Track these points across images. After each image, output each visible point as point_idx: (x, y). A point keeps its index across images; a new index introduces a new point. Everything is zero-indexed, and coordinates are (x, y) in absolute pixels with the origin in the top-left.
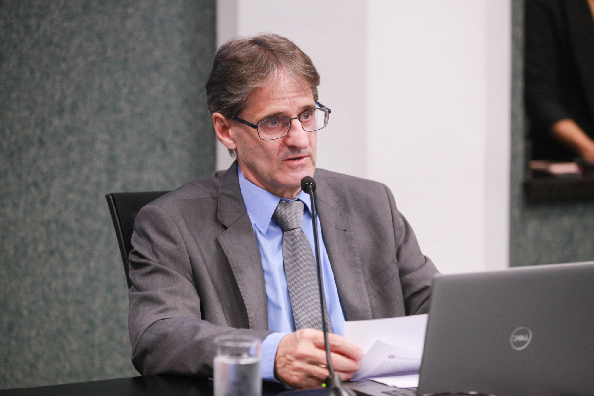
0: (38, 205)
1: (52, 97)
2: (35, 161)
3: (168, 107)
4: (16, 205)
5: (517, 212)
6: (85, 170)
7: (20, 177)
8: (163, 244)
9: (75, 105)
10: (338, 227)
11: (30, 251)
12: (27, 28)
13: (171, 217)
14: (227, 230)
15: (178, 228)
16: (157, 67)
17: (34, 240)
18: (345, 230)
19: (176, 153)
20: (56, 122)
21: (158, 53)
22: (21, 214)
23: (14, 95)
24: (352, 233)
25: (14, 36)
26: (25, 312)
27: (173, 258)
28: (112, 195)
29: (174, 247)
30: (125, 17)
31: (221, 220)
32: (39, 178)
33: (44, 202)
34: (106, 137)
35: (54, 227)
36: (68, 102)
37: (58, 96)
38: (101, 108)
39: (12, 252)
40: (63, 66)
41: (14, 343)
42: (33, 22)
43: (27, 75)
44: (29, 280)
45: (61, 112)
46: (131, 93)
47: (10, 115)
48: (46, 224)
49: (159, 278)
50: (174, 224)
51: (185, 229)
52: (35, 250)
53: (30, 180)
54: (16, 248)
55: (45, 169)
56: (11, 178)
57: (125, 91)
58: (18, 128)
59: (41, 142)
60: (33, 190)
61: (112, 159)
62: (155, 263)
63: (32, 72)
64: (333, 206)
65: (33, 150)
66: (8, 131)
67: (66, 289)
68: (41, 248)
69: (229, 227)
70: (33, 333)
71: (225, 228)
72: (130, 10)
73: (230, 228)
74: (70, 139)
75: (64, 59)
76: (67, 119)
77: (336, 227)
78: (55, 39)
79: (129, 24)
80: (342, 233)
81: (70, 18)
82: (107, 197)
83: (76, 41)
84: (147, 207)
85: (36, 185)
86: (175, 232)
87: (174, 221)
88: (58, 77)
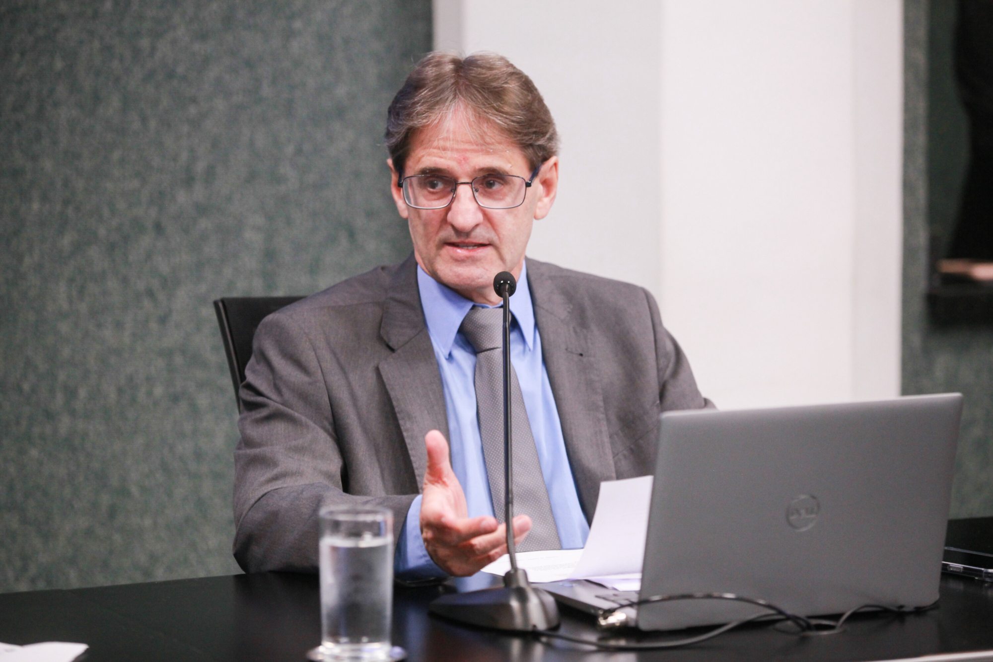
0: (154, 326)
1: (175, 159)
2: (149, 256)
3: (357, 174)
4: (119, 326)
5: (916, 340)
6: (228, 272)
7: (125, 281)
8: (290, 374)
9: (210, 173)
10: (569, 350)
11: (141, 396)
12: (136, 52)
13: (305, 333)
14: (394, 355)
15: (315, 350)
16: (340, 112)
17: (148, 379)
18: (581, 355)
19: (371, 245)
20: (182, 197)
21: (341, 91)
22: (127, 339)
23: (116, 155)
24: (592, 359)
25: (115, 64)
26: (134, 490)
27: (304, 397)
28: (223, 301)
29: (306, 379)
30: (289, 35)
31: (385, 338)
32: (155, 284)
33: (163, 320)
34: (259, 220)
35: (178, 360)
36: (200, 167)
37: (184, 156)
38: (252, 177)
39: (113, 396)
40: (193, 110)
41: (117, 538)
42: (145, 43)
43: (136, 125)
44: (140, 441)
45: (189, 181)
46: (299, 151)
47: (109, 185)
48: (167, 354)
49: (279, 428)
50: (308, 343)
51: (324, 351)
52: (149, 394)
53: (141, 286)
54: (120, 391)
55: (164, 268)
56: (112, 284)
57: (290, 149)
58: (121, 205)
59: (159, 228)
60: (147, 303)
61: (270, 255)
62: (276, 404)
63: (144, 120)
64: (562, 317)
65: (146, 241)
66: (106, 212)
67: (199, 455)
68: (159, 391)
69: (398, 349)
70: (148, 522)
71: (392, 350)
72: (298, 24)
73: (399, 351)
74: (204, 224)
75: (194, 100)
76: (199, 192)
77: (566, 349)
78: (180, 70)
79: (295, 46)
80: (576, 358)
81: (203, 36)
82: (216, 304)
83: (213, 72)
84: (270, 317)
85: (150, 293)
86: (309, 358)
87: (309, 339)
88: (185, 129)
